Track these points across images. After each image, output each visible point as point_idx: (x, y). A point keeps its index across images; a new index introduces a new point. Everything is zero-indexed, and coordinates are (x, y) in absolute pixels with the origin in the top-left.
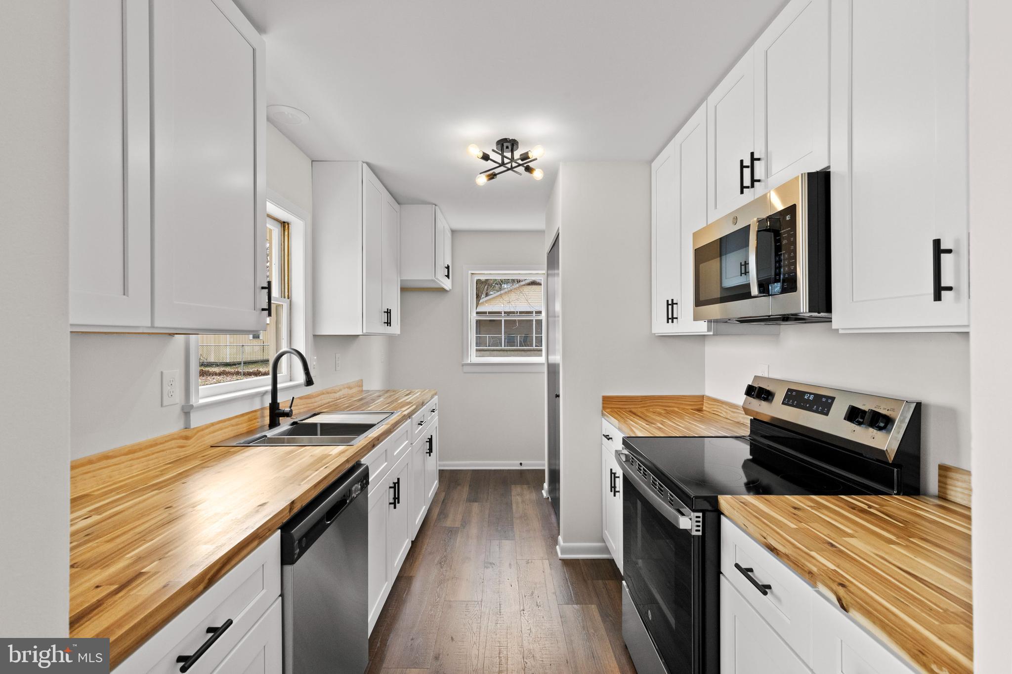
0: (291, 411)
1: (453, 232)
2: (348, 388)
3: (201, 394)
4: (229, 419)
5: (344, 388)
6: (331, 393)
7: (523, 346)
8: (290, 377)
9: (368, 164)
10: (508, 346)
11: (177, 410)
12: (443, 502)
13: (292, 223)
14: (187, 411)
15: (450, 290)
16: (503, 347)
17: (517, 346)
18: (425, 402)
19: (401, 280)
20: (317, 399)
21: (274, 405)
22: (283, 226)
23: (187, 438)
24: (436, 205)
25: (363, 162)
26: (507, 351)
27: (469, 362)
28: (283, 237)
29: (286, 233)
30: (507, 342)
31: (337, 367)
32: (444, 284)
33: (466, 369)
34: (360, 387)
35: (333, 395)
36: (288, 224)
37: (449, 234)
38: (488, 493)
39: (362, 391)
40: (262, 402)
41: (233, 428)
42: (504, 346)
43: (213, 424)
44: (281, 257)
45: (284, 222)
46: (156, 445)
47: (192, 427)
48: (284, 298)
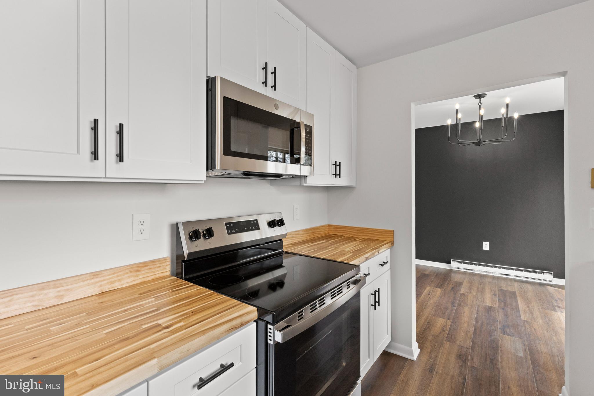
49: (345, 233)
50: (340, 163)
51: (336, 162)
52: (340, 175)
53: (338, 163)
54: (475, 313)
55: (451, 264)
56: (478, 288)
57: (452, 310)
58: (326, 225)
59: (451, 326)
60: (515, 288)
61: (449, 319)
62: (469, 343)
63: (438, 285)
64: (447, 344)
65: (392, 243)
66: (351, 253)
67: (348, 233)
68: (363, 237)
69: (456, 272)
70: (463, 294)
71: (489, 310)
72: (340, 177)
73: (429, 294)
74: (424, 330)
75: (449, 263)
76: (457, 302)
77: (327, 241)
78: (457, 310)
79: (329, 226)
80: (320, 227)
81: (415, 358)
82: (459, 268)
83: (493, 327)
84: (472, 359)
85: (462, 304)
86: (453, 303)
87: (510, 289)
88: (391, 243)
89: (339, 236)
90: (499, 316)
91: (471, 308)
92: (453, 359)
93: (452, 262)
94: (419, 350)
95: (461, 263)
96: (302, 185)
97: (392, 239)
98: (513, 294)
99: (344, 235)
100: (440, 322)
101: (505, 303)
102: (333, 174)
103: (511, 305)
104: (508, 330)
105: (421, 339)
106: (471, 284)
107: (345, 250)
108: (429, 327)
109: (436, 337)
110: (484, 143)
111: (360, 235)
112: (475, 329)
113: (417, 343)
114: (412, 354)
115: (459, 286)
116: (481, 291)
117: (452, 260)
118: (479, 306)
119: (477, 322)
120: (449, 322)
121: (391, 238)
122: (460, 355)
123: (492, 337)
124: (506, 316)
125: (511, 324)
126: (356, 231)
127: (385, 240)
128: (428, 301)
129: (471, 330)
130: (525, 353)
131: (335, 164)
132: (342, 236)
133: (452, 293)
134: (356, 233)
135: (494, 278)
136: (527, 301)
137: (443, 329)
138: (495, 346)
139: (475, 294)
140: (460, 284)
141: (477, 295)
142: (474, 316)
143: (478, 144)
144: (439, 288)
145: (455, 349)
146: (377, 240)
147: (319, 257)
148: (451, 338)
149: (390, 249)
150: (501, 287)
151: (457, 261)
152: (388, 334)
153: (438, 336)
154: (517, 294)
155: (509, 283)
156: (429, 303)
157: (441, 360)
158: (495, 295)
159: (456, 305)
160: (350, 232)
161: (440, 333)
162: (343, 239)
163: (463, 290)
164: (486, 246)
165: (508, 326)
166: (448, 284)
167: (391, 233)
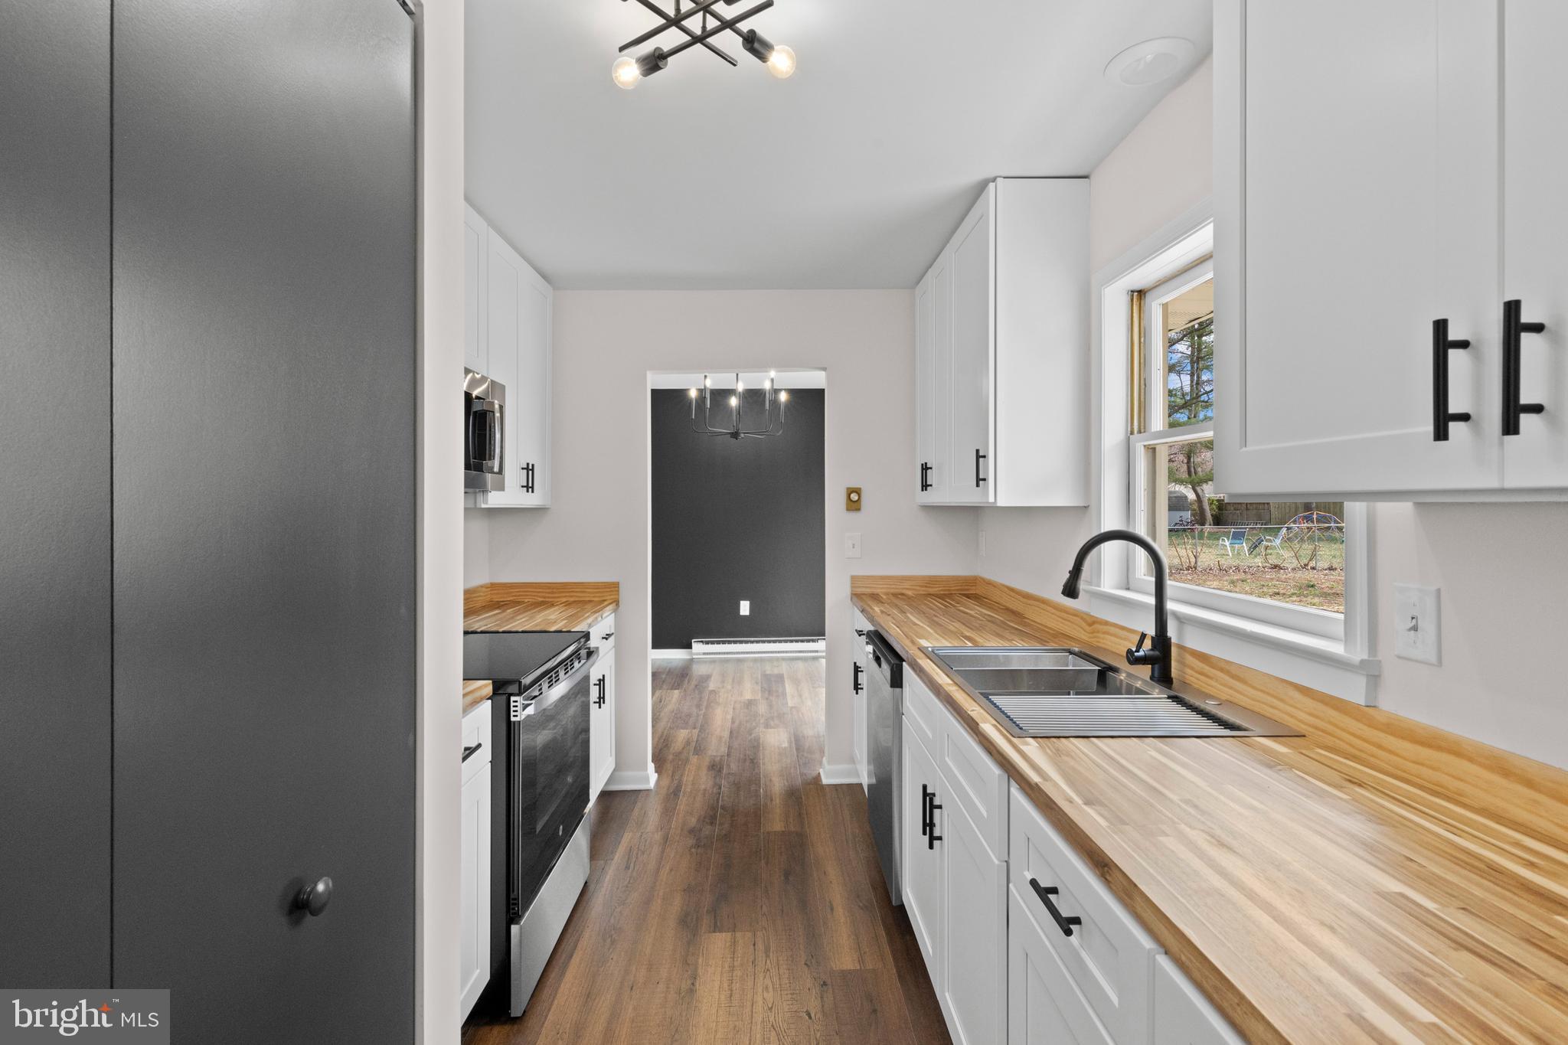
49: (527, 595)
50: (533, 465)
51: (528, 464)
52: (532, 488)
53: (530, 467)
54: (731, 711)
55: (691, 648)
56: (733, 679)
57: (698, 715)
58: (487, 584)
59: (698, 735)
60: (784, 669)
61: (695, 728)
62: (724, 750)
63: (673, 686)
64: (694, 759)
65: (617, 602)
66: (564, 620)
67: (534, 596)
68: (564, 600)
69: (700, 661)
70: (714, 691)
71: (750, 704)
72: (533, 492)
73: (660, 702)
74: (660, 750)
75: (689, 646)
76: (705, 704)
77: (503, 612)
78: (705, 715)
79: (493, 586)
80: (478, 587)
81: (652, 784)
82: (704, 654)
83: (754, 724)
84: (729, 766)
85: (712, 704)
86: (698, 706)
87: (776, 671)
88: (614, 604)
89: (519, 603)
90: (762, 708)
91: (725, 707)
92: (704, 772)
93: (694, 645)
94: (656, 774)
95: (707, 643)
96: (478, 506)
97: (616, 597)
98: (780, 678)
99: (526, 600)
100: (682, 735)
101: (769, 691)
102: (523, 487)
103: (777, 691)
104: (772, 723)
105: (659, 760)
106: (723, 676)
107: (549, 618)
108: (667, 745)
109: (678, 754)
110: (742, 435)
111: (558, 597)
112: (731, 732)
113: (653, 765)
114: (647, 780)
115: (706, 681)
116: (738, 681)
117: (693, 641)
118: (735, 702)
119: (733, 722)
120: (696, 732)
121: (615, 594)
122: (713, 766)
123: (753, 735)
124: (771, 706)
125: (776, 714)
126: (550, 590)
127: (605, 600)
128: (660, 712)
129: (726, 734)
130: (790, 742)
131: (527, 469)
132: (523, 602)
133: (697, 692)
134: (549, 593)
135: (755, 660)
136: (796, 682)
137: (688, 743)
138: (756, 744)
139: (729, 687)
140: (708, 677)
141: (733, 688)
142: (729, 717)
143: (735, 435)
144: (676, 689)
145: (706, 762)
146: (590, 601)
147: (514, 629)
148: (699, 750)
149: (613, 614)
150: (765, 671)
151: (702, 642)
152: (611, 755)
153: (680, 753)
154: (785, 676)
155: (775, 664)
156: (662, 714)
157: (688, 778)
158: (757, 683)
159: (703, 708)
160: (539, 592)
161: (683, 749)
162: (528, 606)
163: (712, 686)
164: (745, 608)
165: (772, 718)
166: (689, 682)
167: (614, 587)
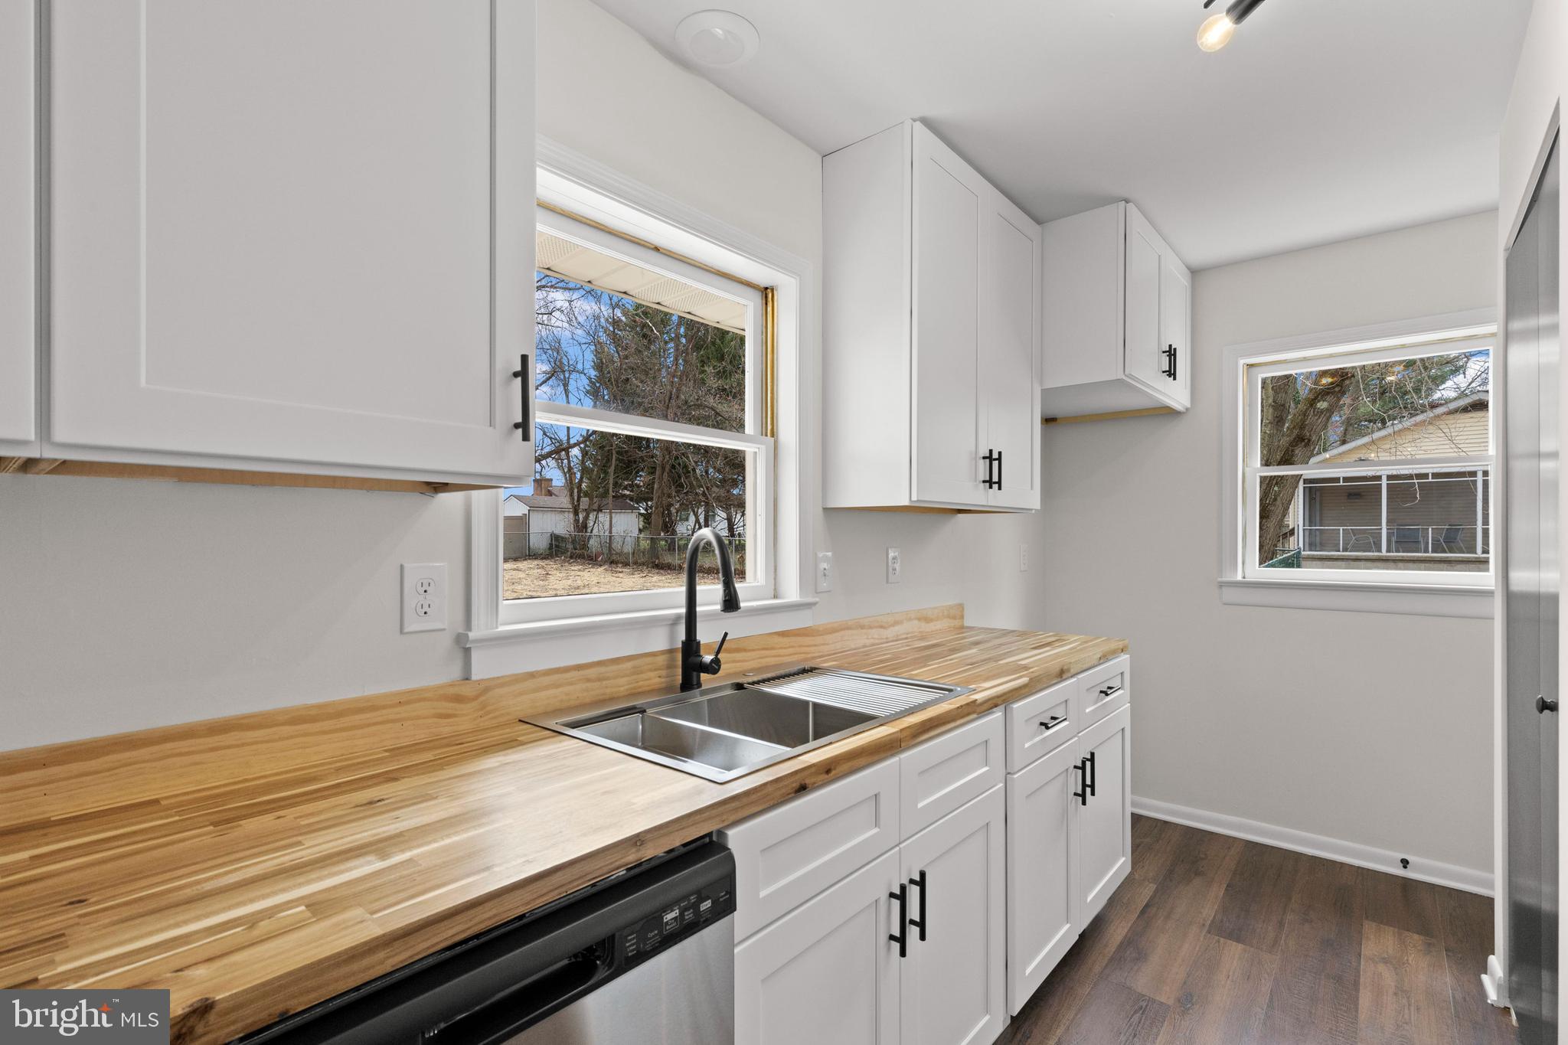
0: (716, 661)
1: (1196, 273)
2: (919, 619)
3: (503, 614)
4: (579, 667)
5: (910, 619)
6: (871, 627)
7: (1444, 551)
8: (775, 589)
9: (926, 122)
10: (1397, 551)
11: (446, 641)
12: (1143, 912)
13: (779, 289)
14: (463, 648)
15: (1187, 409)
16: (1384, 553)
17: (1426, 551)
18: (1073, 671)
19: (1044, 391)
20: (829, 638)
21: (691, 646)
22: (764, 296)
23: (459, 699)
24: (1127, 201)
25: (914, 120)
26: (1395, 561)
27: (1239, 578)
28: (764, 318)
29: (769, 309)
30: (1396, 542)
31: (890, 575)
32: (1164, 394)
33: (1229, 594)
34: (954, 618)
35: (875, 633)
36: (772, 290)
37: (1183, 280)
38: (1281, 924)
39: (962, 627)
40: (672, 636)
41: (589, 685)
42: (1388, 551)
43: (532, 675)
44: (762, 356)
45: (766, 288)
46: (374, 708)
47: (474, 677)
48: (766, 435)
